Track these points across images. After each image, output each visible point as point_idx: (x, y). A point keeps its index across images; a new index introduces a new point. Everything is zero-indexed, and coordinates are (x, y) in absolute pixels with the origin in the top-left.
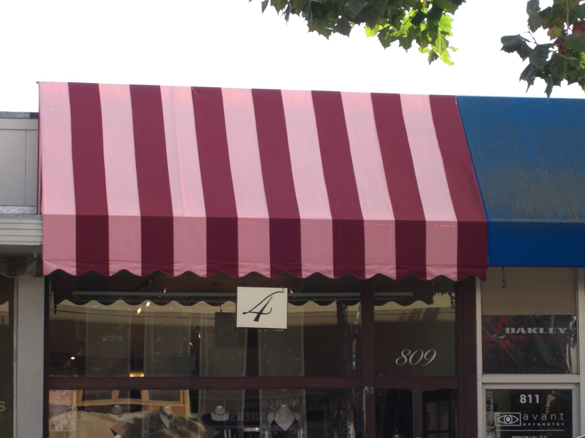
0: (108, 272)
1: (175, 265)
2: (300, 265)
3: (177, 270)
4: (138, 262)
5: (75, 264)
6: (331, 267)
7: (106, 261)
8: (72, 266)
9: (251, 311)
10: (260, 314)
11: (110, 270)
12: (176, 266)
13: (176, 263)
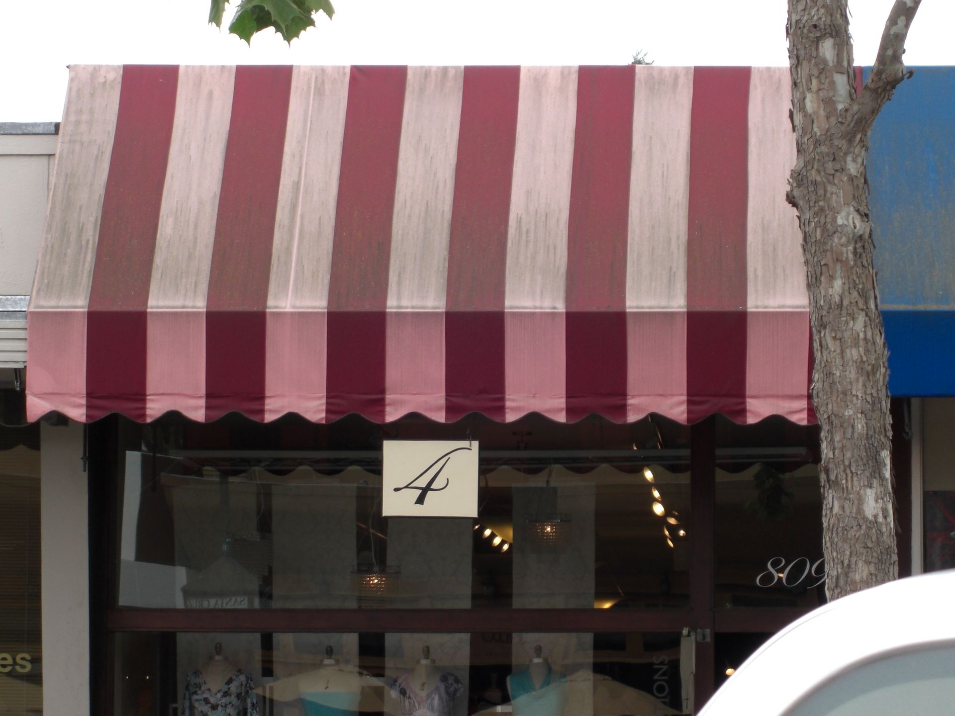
0: (144, 415)
1: (267, 401)
2: (503, 399)
3: (271, 411)
4: (201, 397)
5: (84, 401)
6: (561, 402)
7: (140, 396)
8: (79, 406)
9: (411, 486)
10: (425, 490)
11: (148, 412)
12: (269, 404)
13: (270, 397)
